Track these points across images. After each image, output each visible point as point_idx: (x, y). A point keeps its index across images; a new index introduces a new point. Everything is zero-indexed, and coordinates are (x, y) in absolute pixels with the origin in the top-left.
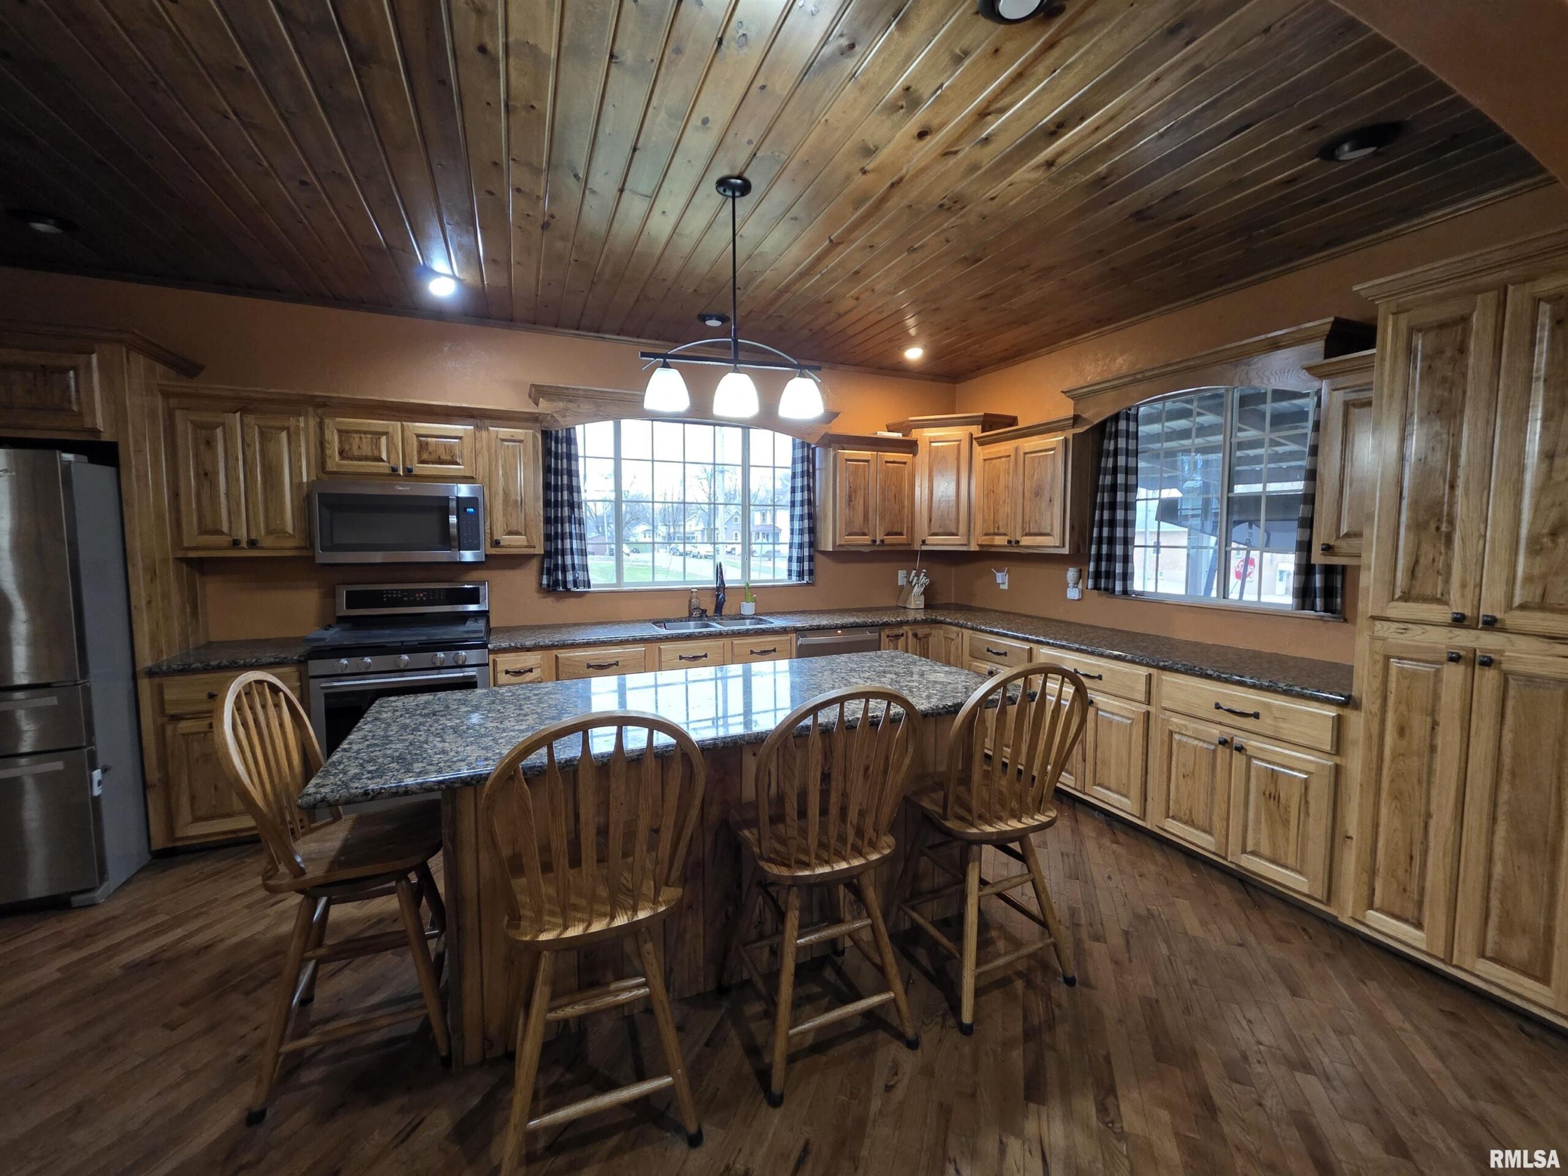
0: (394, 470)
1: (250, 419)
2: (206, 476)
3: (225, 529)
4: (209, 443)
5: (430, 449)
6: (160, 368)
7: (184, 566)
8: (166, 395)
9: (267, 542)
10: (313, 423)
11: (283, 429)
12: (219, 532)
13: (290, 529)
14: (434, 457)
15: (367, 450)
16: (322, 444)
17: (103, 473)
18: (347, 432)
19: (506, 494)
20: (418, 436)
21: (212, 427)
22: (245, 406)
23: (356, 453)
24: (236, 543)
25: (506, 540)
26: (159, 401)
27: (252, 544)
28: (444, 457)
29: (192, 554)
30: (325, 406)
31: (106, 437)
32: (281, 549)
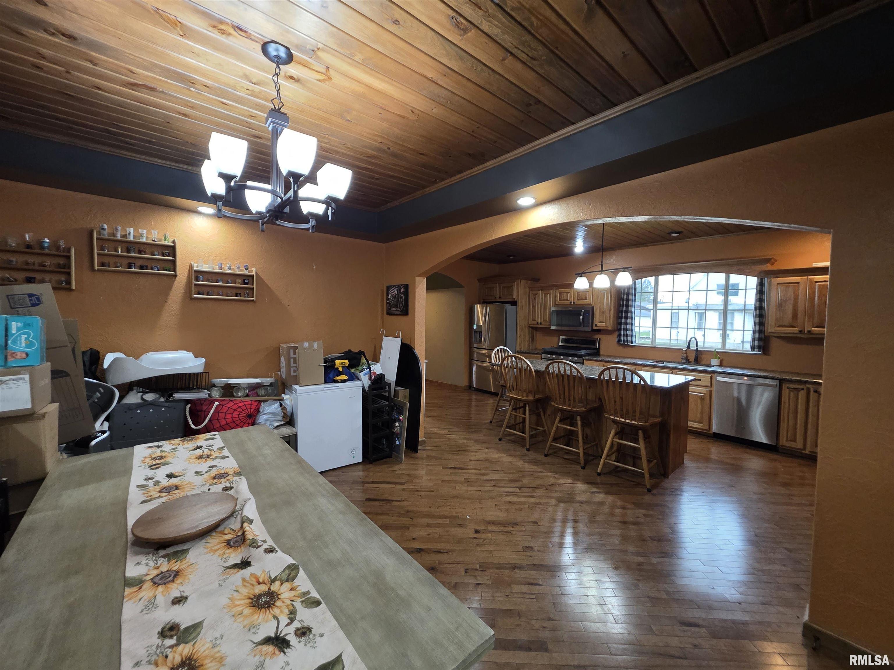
0: (571, 303)
1: (543, 291)
2: (534, 306)
3: (536, 320)
4: (535, 299)
5: (580, 296)
6: (529, 282)
7: (531, 329)
8: (529, 288)
9: (543, 323)
10: (554, 291)
11: (549, 293)
12: (535, 320)
13: (548, 320)
14: (581, 298)
15: (565, 298)
16: (556, 296)
17: (514, 307)
18: (561, 293)
19: (600, 309)
20: (577, 292)
21: (536, 295)
22: (542, 289)
23: (562, 298)
24: (538, 323)
25: (599, 324)
26: (528, 290)
27: (541, 323)
28: (584, 298)
29: (531, 326)
30: (558, 286)
31: (516, 300)
32: (546, 325)
